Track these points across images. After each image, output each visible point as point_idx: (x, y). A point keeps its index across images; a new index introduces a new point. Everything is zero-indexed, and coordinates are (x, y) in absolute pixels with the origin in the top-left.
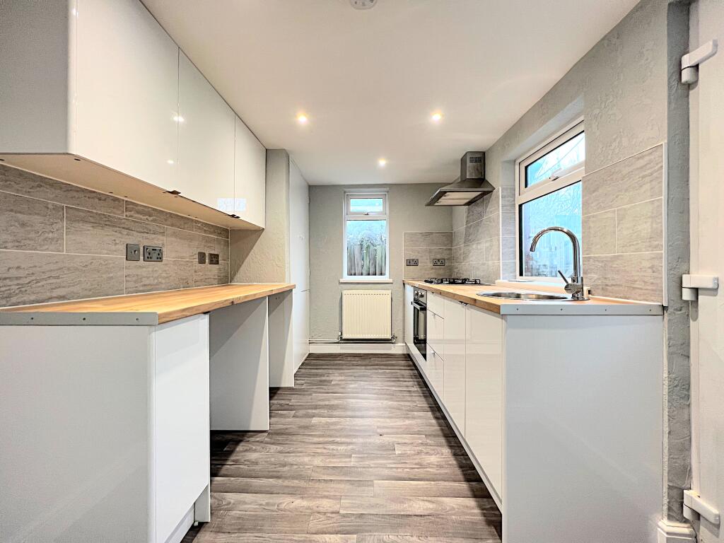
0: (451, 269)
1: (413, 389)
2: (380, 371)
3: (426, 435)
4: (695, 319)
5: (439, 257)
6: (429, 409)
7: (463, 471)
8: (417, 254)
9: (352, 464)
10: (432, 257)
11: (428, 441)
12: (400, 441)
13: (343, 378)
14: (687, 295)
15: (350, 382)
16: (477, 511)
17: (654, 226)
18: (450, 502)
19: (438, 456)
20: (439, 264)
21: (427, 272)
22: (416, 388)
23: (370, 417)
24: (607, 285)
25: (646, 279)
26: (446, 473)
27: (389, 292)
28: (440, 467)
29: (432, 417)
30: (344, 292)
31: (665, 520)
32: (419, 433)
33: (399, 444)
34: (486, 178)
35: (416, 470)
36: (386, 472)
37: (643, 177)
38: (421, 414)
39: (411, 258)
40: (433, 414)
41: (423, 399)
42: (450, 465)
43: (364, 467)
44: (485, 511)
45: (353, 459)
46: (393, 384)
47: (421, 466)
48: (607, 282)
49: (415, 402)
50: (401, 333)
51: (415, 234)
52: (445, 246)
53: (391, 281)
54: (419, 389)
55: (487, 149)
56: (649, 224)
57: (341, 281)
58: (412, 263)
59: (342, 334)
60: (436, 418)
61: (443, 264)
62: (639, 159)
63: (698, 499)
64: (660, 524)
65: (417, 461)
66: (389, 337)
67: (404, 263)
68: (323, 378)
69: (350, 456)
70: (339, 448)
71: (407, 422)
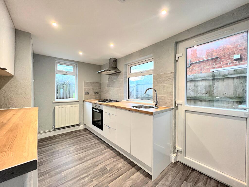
0: (100, 96)
1: (96, 142)
2: (79, 138)
3: (113, 158)
4: (177, 110)
5: (96, 91)
6: (107, 148)
7: (130, 164)
8: (89, 90)
9: (95, 184)
10: (94, 91)
11: (115, 159)
12: (107, 164)
13: (64, 147)
14: (177, 105)
15: (69, 148)
16: (141, 175)
17: (172, 90)
18: (134, 176)
19: (121, 163)
20: (97, 94)
21: (93, 97)
22: (97, 141)
23: (89, 160)
24: (160, 103)
25: (170, 102)
26: (127, 168)
27: (78, 105)
28: (124, 167)
29: (110, 150)
30: (56, 107)
31: (173, 154)
32: (110, 158)
33: (106, 165)
34: (117, 67)
35: (118, 172)
36: (110, 179)
37: (169, 79)
38: (106, 150)
39: (87, 91)
40: (110, 149)
41: (103, 145)
42: (126, 164)
43: (101, 182)
44: (143, 174)
45: (94, 182)
46: (88, 142)
47: (118, 170)
48: (160, 102)
49: (101, 146)
50: (82, 121)
51: (88, 82)
52: (99, 87)
53: (78, 100)
54: (99, 141)
55: (118, 58)
56: (170, 89)
57: (54, 102)
58: (87, 93)
59: (55, 127)
60: (112, 150)
61: (98, 94)
62: (168, 74)
63: (178, 147)
64: (172, 156)
65: (116, 169)
66: (78, 123)
67: (84, 93)
68: (53, 151)
69: (92, 181)
70: (85, 180)
71: (104, 156)
